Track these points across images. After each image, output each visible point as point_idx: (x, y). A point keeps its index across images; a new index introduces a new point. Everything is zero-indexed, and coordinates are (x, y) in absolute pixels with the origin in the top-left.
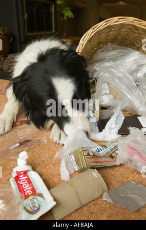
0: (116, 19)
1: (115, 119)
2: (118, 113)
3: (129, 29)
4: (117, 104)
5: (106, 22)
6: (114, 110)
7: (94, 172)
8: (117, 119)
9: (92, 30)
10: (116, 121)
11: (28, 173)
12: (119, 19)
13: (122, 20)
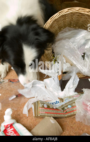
0: (66, 10)
1: (73, 81)
2: (74, 76)
3: (78, 16)
4: (73, 70)
5: (59, 13)
6: (71, 75)
7: (51, 119)
8: (74, 80)
9: (50, 20)
10: (73, 82)
11: (14, 126)
12: (68, 10)
13: (71, 10)
